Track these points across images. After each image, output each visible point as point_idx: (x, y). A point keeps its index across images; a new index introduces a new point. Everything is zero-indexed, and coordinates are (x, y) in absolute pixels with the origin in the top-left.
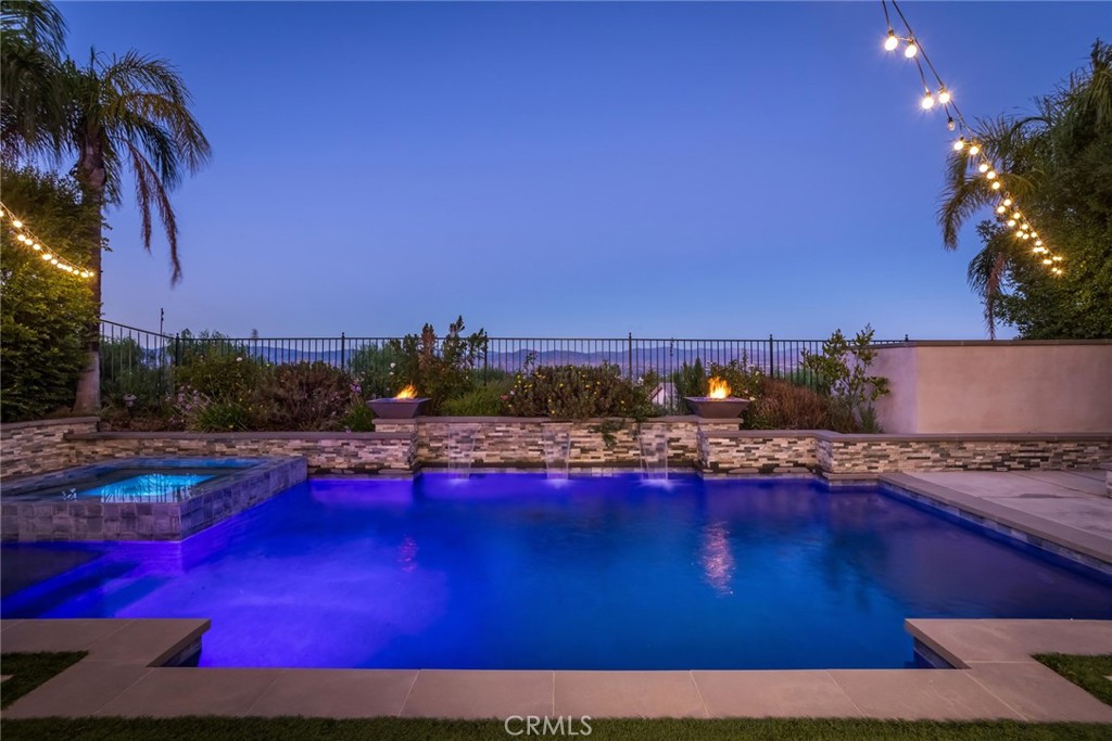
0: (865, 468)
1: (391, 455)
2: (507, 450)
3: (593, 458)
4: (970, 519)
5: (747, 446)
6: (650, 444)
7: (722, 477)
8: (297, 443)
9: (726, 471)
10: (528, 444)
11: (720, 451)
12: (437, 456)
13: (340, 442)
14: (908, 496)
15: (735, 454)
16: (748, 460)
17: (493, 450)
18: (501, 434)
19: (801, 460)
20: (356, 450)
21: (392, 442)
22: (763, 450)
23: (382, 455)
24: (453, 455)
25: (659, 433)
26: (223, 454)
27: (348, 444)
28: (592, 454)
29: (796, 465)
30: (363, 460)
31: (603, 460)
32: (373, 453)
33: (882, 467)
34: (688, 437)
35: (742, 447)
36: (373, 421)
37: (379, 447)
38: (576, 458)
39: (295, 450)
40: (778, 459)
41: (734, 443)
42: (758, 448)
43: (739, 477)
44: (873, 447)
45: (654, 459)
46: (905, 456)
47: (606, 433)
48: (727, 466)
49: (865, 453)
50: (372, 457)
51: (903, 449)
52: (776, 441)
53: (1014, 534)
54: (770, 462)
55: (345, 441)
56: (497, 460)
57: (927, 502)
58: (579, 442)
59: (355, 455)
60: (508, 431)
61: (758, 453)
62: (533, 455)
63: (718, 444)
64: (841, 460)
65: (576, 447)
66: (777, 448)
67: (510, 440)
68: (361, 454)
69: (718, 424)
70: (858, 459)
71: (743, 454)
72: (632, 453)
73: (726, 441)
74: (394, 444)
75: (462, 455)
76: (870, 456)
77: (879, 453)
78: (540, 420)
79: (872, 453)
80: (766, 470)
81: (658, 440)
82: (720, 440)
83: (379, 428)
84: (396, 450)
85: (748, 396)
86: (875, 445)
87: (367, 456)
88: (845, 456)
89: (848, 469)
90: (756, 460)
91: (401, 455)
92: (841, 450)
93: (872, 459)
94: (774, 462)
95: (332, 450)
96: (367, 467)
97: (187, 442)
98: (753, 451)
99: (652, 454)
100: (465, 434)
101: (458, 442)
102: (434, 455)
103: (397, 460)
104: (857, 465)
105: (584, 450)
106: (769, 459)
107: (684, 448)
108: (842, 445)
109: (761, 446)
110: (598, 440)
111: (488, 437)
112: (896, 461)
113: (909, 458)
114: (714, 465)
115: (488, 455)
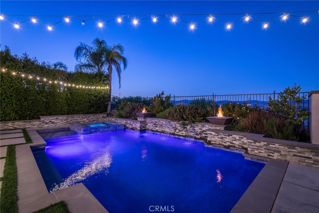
0: (266, 155)
2: (163, 128)
3: (182, 133)
5: (222, 136)
6: (197, 131)
7: (211, 146)
8: (125, 121)
9: (212, 144)
11: (212, 137)
15: (217, 139)
16: (222, 142)
22: (228, 139)
23: (136, 126)
24: (152, 128)
25: (200, 128)
27: (131, 122)
28: (181, 132)
29: (242, 147)
31: (184, 134)
35: (220, 136)
36: (137, 118)
37: (136, 124)
38: (178, 133)
40: (234, 144)
41: (217, 134)
42: (226, 138)
43: (217, 148)
44: (270, 145)
45: (199, 137)
46: (292, 154)
47: (184, 126)
48: (214, 143)
49: (265, 147)
51: (290, 150)
52: (234, 136)
54: (231, 144)
56: (160, 130)
58: (178, 128)
60: (162, 123)
61: (226, 140)
63: (211, 134)
64: (252, 148)
65: (178, 130)
66: (234, 139)
67: (163, 125)
68: (133, 125)
69: (216, 127)
70: (261, 150)
71: (220, 139)
73: (214, 133)
75: (154, 128)
76: (268, 150)
77: (274, 149)
78: (169, 120)
79: (269, 148)
80: (229, 147)
81: (200, 130)
82: (212, 133)
83: (138, 119)
84: (138, 125)
86: (271, 144)
88: (254, 147)
89: (256, 153)
90: (225, 143)
92: (252, 144)
93: (270, 151)
94: (233, 145)
95: (129, 123)
96: (134, 128)
98: (224, 139)
99: (198, 135)
101: (153, 125)
104: (262, 153)
106: (231, 143)
108: (253, 141)
109: (228, 137)
111: (159, 124)
112: (285, 155)
113: (294, 155)
114: (210, 141)
115: (159, 129)
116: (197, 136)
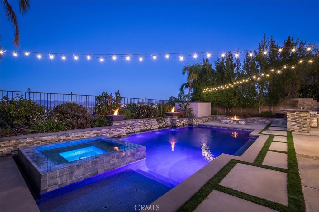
0: (196, 123)
1: (122, 132)
2: (141, 127)
7: (179, 128)
8: (94, 132)
9: (179, 126)
10: (145, 125)
13: (108, 129)
15: (179, 123)
18: (139, 123)
19: (186, 123)
20: (113, 131)
21: (122, 128)
22: (182, 122)
23: (120, 132)
24: (129, 130)
26: (64, 140)
27: (110, 130)
28: (156, 126)
30: (115, 135)
32: (117, 132)
34: (169, 121)
37: (119, 130)
39: (94, 134)
41: (179, 121)
47: (158, 121)
50: (117, 133)
52: (184, 120)
55: (109, 129)
58: (154, 124)
59: (113, 133)
60: (141, 122)
63: (177, 121)
72: (162, 125)
74: (123, 128)
75: (131, 130)
78: (147, 119)
80: (184, 125)
84: (123, 130)
91: (124, 131)
92: (194, 120)
95: (105, 132)
96: (116, 136)
97: (46, 137)
100: (132, 124)
101: (130, 127)
103: (124, 133)
105: (154, 126)
109: (182, 121)
110: (157, 123)
111: (137, 124)
114: (177, 125)
115: (137, 129)
116: (164, 126)
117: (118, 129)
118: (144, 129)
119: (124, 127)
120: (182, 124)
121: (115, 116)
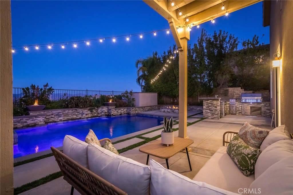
1: (39, 121)
2: (68, 116)
4: (151, 116)
6: (99, 112)
7: (114, 117)
9: (115, 115)
10: (73, 114)
12: (49, 120)
13: (19, 119)
14: (142, 115)
17: (65, 117)
18: (67, 113)
19: (125, 112)
20: (26, 121)
21: (39, 117)
22: (120, 111)
23: (36, 121)
24: (53, 119)
25: (100, 110)
27: (23, 119)
28: (88, 115)
29: (124, 113)
30: (29, 123)
31: (90, 116)
32: (32, 121)
33: (137, 112)
34: (106, 110)
35: (117, 111)
36: (29, 112)
37: (35, 119)
38: (84, 116)
43: (117, 116)
44: (136, 109)
47: (91, 110)
50: (32, 122)
51: (139, 109)
52: (121, 109)
53: (157, 116)
55: (21, 118)
56: (66, 119)
57: (145, 115)
58: (85, 113)
59: (26, 122)
61: (119, 112)
62: (75, 117)
63: (113, 111)
64: (132, 111)
66: (122, 111)
67: (69, 114)
68: (27, 121)
69: (112, 107)
70: (134, 111)
72: (96, 114)
73: (114, 110)
74: (40, 118)
75: (56, 119)
78: (76, 108)
81: (101, 111)
83: (31, 114)
85: (114, 102)
87: (30, 122)
89: (133, 113)
91: (42, 120)
96: (30, 125)
100: (57, 113)
101: (55, 116)
102: (48, 120)
103: (41, 122)
105: (86, 115)
107: (105, 112)
108: (132, 109)
109: (119, 110)
110: (89, 112)
111: (63, 114)
114: (113, 114)
116: (99, 115)
117: (33, 118)
118: (73, 118)
119: (42, 116)
120: (120, 113)
121: (36, 107)
